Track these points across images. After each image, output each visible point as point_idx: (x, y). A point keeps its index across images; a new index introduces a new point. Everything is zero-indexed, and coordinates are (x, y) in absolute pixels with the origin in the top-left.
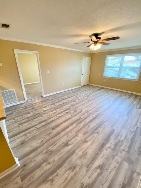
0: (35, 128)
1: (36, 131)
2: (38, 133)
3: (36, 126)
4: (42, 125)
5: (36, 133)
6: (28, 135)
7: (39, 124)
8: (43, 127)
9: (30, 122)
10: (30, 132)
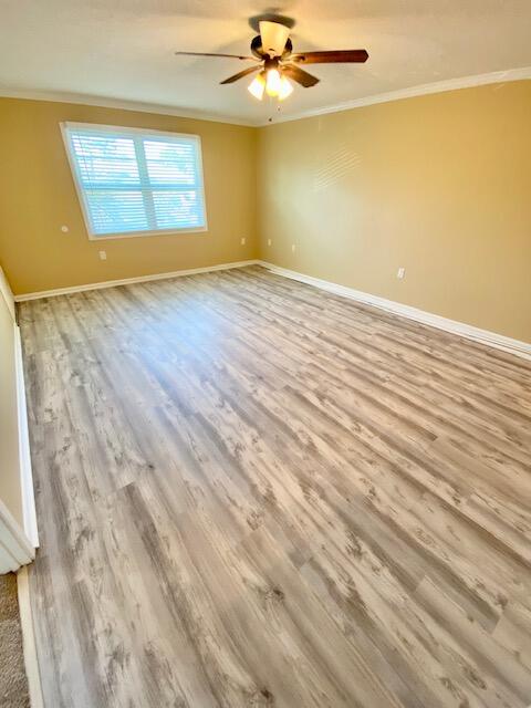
0: (463, 500)
1: (474, 497)
2: (477, 483)
3: (452, 503)
4: (432, 478)
5: (481, 488)
6: (511, 519)
7: (434, 495)
8: (440, 470)
9: (437, 551)
10: (494, 516)
